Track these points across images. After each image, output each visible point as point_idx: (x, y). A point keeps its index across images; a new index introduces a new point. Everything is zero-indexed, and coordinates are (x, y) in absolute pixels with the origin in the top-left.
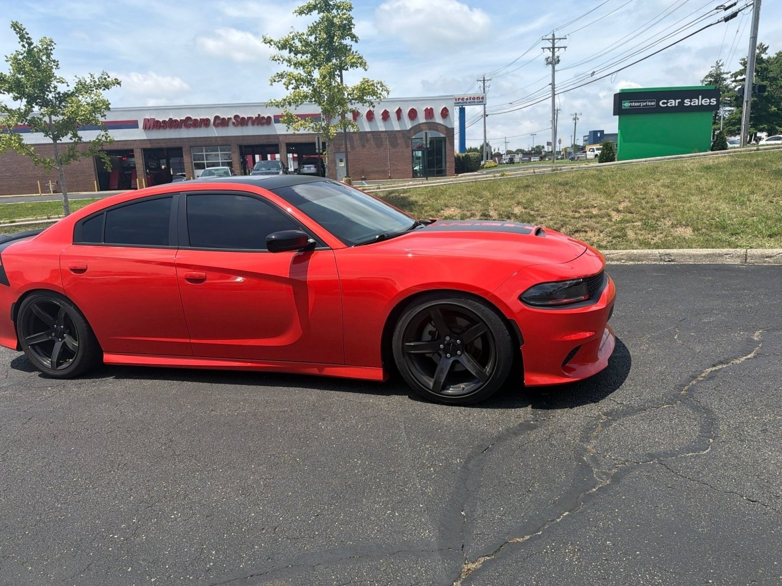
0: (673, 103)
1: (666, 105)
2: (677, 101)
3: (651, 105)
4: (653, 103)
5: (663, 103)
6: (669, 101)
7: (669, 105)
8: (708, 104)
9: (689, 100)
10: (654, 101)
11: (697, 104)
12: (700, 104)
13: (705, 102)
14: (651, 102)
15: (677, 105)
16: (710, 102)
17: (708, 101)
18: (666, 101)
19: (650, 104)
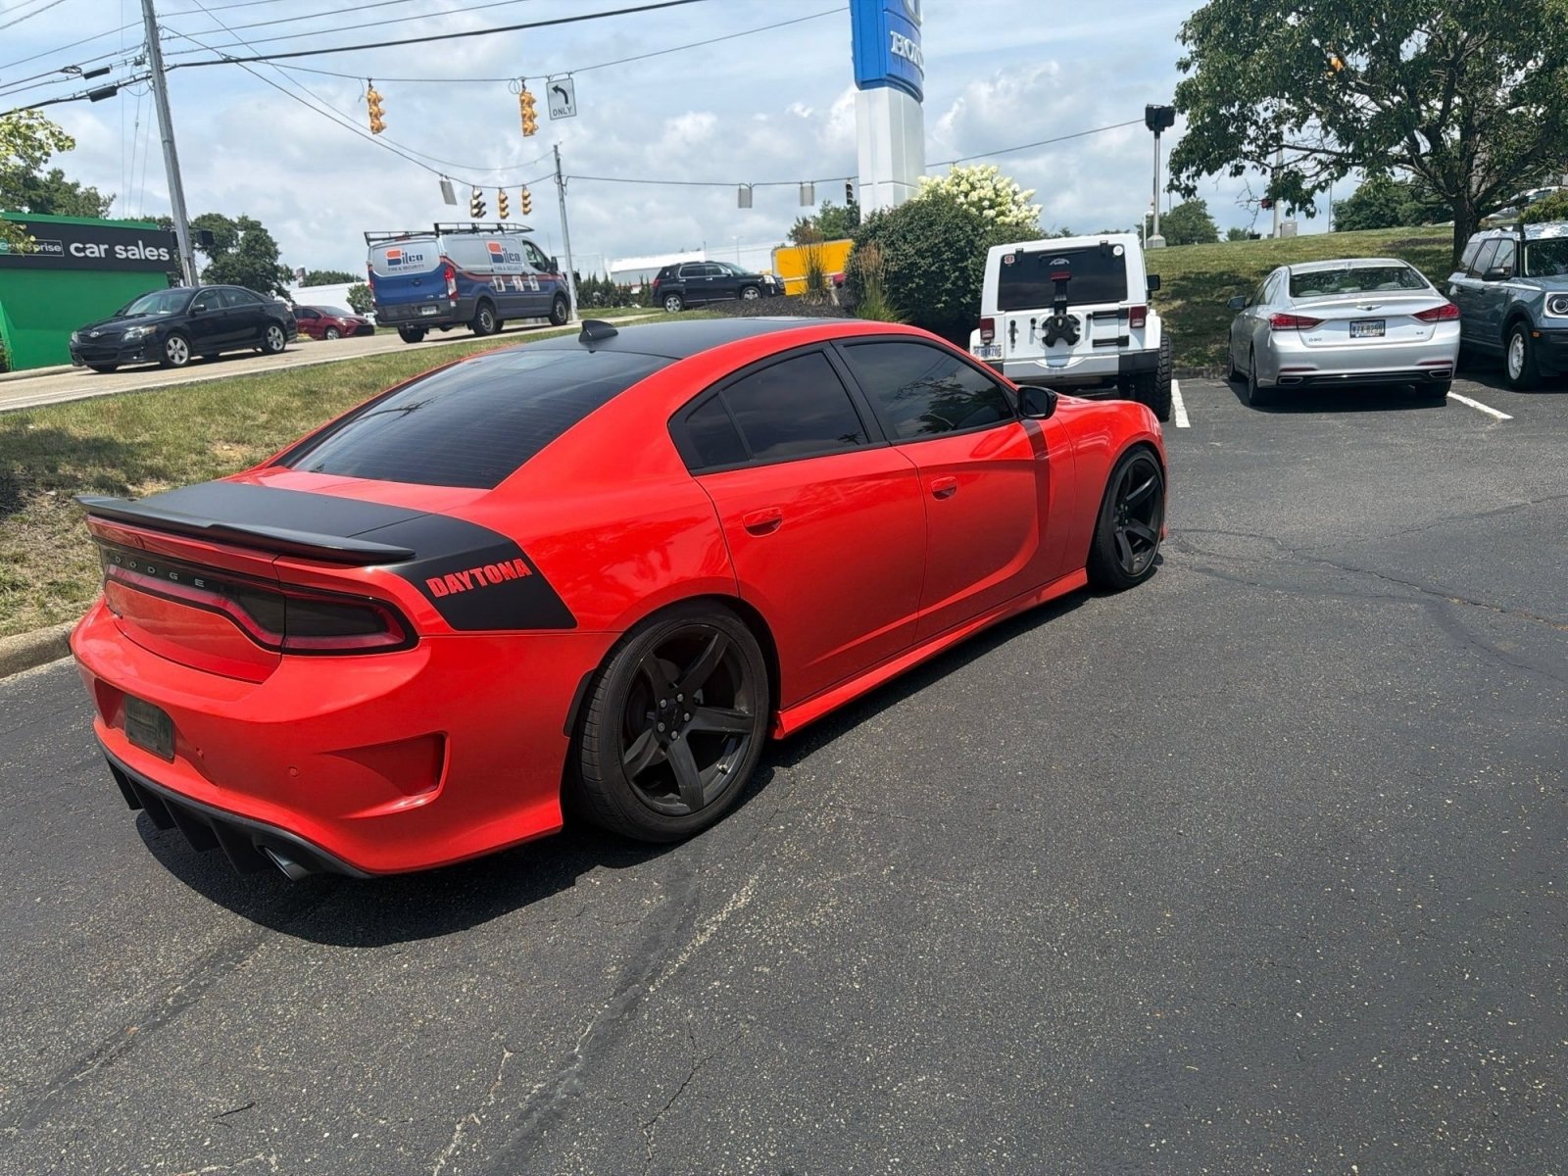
0: (96, 251)
1: (82, 254)
2: (103, 247)
3: (55, 252)
4: (57, 248)
5: (77, 249)
6: (87, 246)
7: (88, 252)
8: (156, 258)
9: (123, 248)
10: (58, 244)
11: (137, 256)
12: (143, 257)
13: (151, 253)
14: (54, 244)
15: (103, 255)
16: (159, 255)
17: (156, 253)
18: (81, 246)
19: (51, 248)
